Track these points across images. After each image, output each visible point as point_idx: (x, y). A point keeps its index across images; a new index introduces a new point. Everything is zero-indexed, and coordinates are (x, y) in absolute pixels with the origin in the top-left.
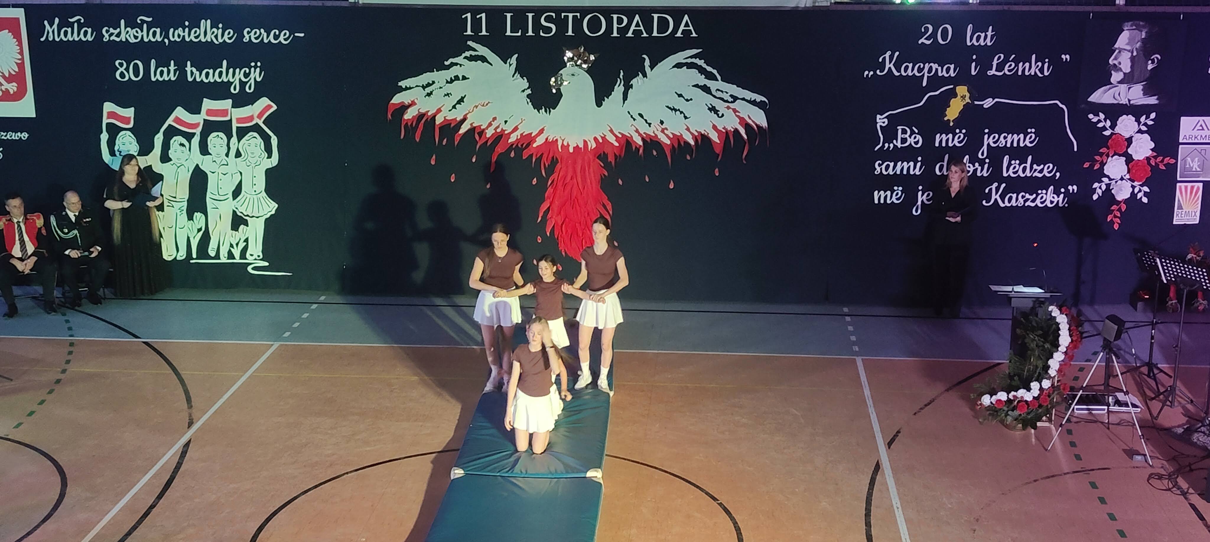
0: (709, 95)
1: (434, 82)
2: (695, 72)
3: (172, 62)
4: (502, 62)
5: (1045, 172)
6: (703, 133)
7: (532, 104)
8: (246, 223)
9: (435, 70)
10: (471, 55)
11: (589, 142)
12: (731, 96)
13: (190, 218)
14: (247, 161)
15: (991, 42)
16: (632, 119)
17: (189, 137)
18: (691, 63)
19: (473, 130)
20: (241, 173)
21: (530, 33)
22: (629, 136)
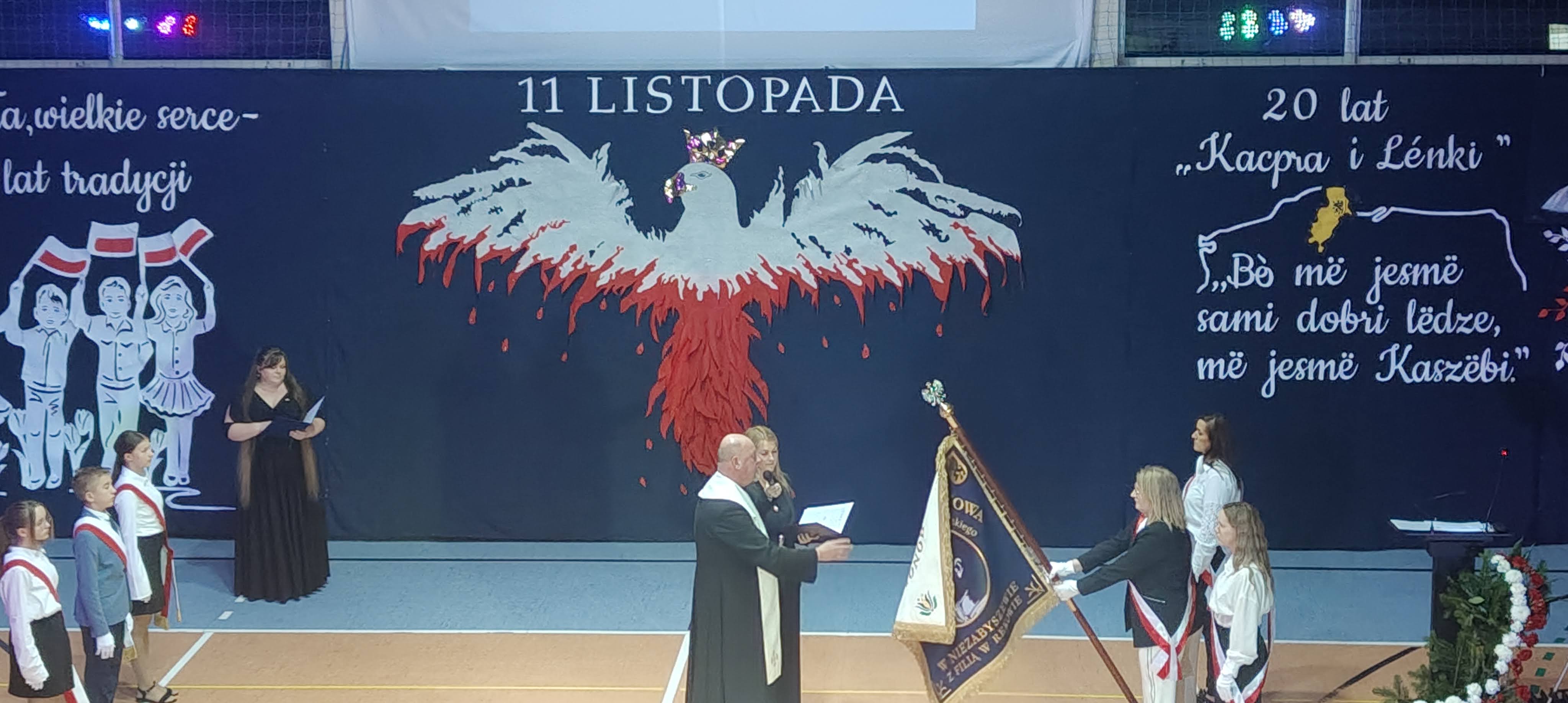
0: (924, 206)
1: (472, 190)
2: (901, 168)
3: (40, 164)
4: (584, 156)
5: (1477, 325)
6: (915, 266)
7: (635, 224)
8: (162, 427)
9: (474, 170)
10: (533, 145)
11: (729, 286)
12: (961, 207)
13: (69, 418)
14: (164, 323)
15: (1381, 115)
16: (799, 246)
17: (67, 285)
18: (895, 154)
19: (537, 266)
20: (154, 344)
21: (630, 109)
22: (794, 272)
